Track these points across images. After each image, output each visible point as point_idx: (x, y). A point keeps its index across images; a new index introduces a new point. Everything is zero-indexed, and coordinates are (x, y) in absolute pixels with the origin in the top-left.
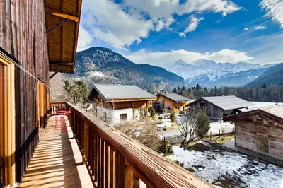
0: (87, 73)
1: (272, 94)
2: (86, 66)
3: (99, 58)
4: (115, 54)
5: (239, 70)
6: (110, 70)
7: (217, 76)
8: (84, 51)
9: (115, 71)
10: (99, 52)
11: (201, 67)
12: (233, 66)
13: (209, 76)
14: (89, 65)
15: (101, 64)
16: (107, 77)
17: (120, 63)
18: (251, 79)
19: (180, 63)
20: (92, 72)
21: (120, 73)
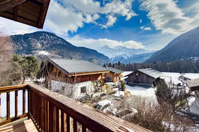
0: (33, 52)
1: (159, 67)
2: (33, 46)
3: (45, 40)
4: (59, 38)
5: (140, 54)
6: (55, 50)
7: (128, 57)
8: (31, 34)
9: (59, 51)
10: (45, 36)
11: (119, 50)
12: (136, 50)
13: (124, 56)
14: (35, 45)
15: (47, 45)
16: (52, 55)
17: (63, 45)
18: (146, 58)
19: (106, 47)
20: (38, 51)
21: (63, 53)
